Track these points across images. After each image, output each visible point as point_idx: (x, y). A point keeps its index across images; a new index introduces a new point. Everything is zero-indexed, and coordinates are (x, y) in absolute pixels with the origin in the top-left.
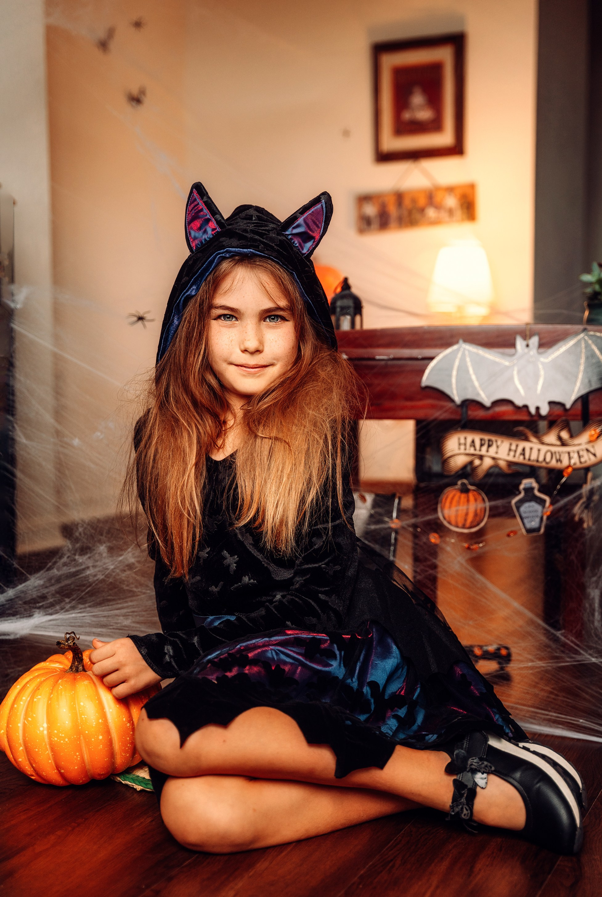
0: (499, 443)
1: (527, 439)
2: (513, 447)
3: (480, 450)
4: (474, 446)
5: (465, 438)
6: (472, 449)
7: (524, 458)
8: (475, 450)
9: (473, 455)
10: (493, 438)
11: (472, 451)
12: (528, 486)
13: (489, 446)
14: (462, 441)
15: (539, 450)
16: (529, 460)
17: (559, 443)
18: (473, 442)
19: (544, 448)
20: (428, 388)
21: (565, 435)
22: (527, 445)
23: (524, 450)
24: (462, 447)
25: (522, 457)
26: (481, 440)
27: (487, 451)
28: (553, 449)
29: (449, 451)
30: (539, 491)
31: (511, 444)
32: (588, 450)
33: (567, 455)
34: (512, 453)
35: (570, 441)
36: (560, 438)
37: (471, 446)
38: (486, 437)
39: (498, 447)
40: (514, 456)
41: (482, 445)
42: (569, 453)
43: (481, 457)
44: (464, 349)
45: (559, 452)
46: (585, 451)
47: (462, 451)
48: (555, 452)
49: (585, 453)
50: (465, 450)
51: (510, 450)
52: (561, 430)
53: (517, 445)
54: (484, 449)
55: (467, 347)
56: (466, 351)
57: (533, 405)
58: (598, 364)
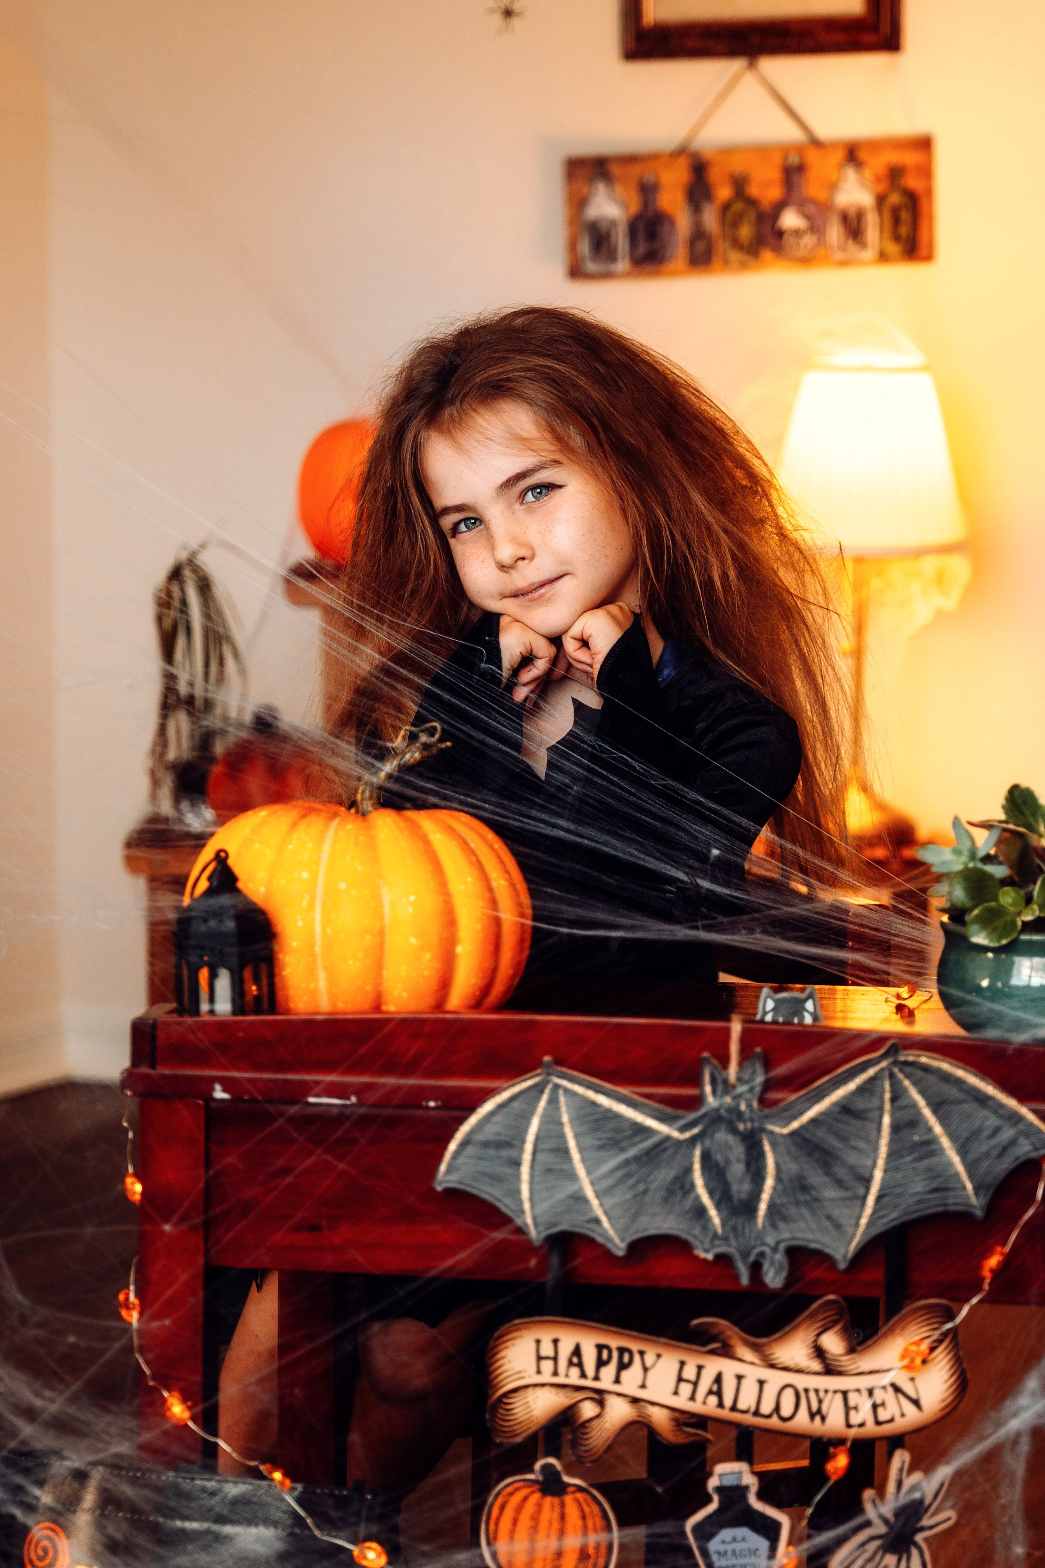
0: (650, 1359)
1: (726, 1352)
2: (690, 1372)
3: (597, 1378)
4: (580, 1365)
5: (556, 1342)
6: (575, 1372)
7: (721, 1405)
8: (583, 1375)
9: (578, 1388)
10: (635, 1346)
11: (574, 1377)
12: (727, 1482)
13: (623, 1366)
14: (547, 1349)
15: (761, 1383)
16: (734, 1408)
17: (816, 1366)
18: (577, 1352)
19: (776, 1379)
20: (450, 1192)
21: (833, 1343)
22: (729, 1368)
23: (718, 1379)
24: (547, 1366)
25: (713, 1400)
26: (600, 1347)
27: (617, 1381)
28: (801, 1381)
29: (510, 1372)
30: (762, 1496)
31: (682, 1364)
32: (897, 1389)
33: (839, 1397)
34: (686, 1389)
35: (847, 1362)
36: (819, 1353)
37: (571, 1363)
38: (614, 1343)
39: (646, 1369)
40: (692, 1398)
41: (601, 1363)
42: (845, 1394)
43: (599, 1397)
44: (557, 1086)
45: (817, 1391)
46: (890, 1390)
47: (546, 1377)
48: (806, 1391)
49: (889, 1396)
50: (555, 1373)
51: (680, 1379)
52: (825, 1330)
53: (700, 1368)
54: (608, 1373)
55: (564, 1083)
56: (561, 1092)
57: (745, 1255)
58: (930, 1146)
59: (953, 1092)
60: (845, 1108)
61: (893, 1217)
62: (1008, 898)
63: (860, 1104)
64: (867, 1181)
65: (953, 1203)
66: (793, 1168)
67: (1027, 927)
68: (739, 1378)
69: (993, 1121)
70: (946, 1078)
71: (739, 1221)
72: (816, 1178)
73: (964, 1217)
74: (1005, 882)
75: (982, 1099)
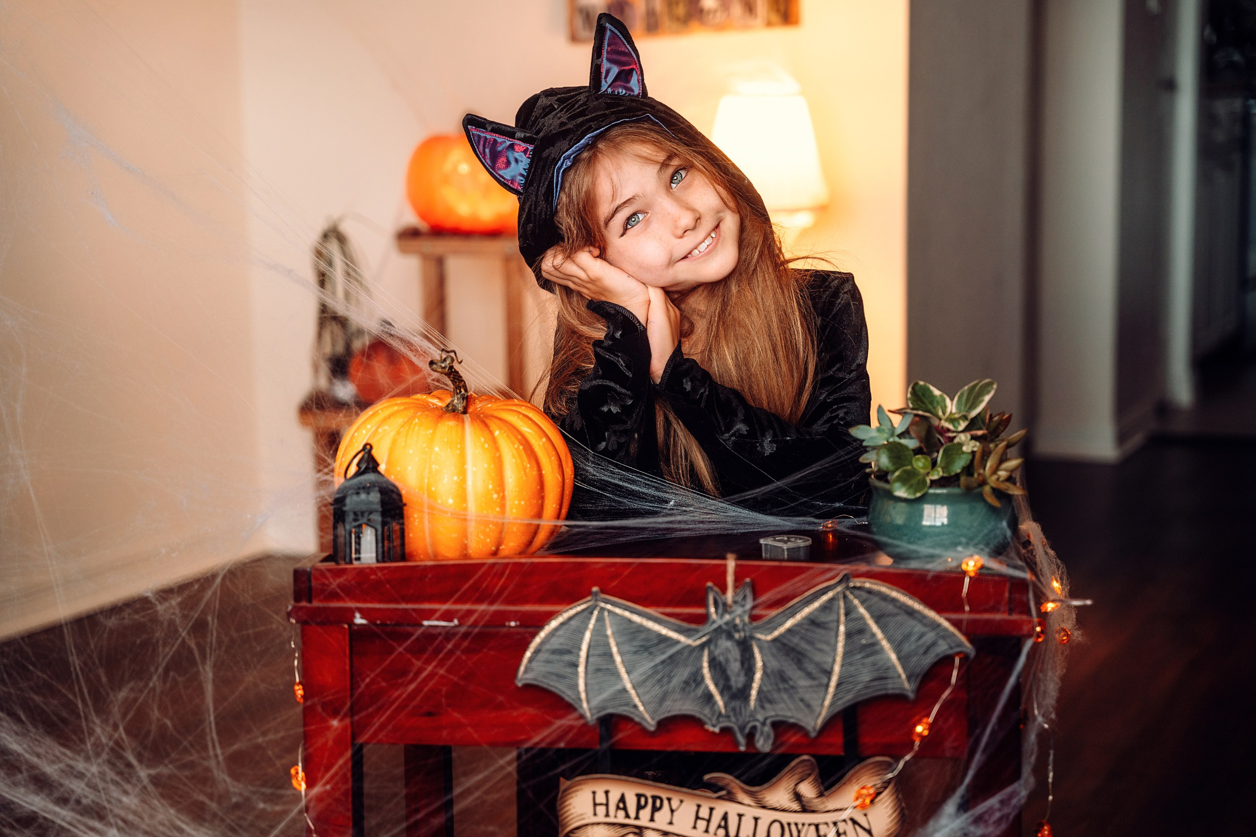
0: (675, 803)
1: (730, 798)
2: (704, 813)
3: (637, 818)
4: (625, 809)
5: (607, 792)
6: (621, 813)
8: (627, 816)
9: (623, 826)
10: (664, 795)
11: (621, 818)
13: (655, 809)
14: (601, 798)
15: (756, 819)
17: (795, 806)
18: (622, 799)
19: (767, 817)
20: (528, 687)
21: (807, 790)
22: (733, 809)
23: (725, 818)
24: (601, 810)
26: (639, 796)
27: (652, 820)
28: (785, 818)
29: (575, 815)
31: (699, 806)
32: (854, 822)
33: (813, 828)
35: (817, 803)
36: (798, 797)
37: (618, 808)
38: (649, 793)
39: (672, 811)
40: (707, 830)
41: (639, 807)
42: (817, 826)
43: (639, 832)
44: (603, 609)
45: (796, 824)
46: (850, 823)
47: (601, 818)
48: (789, 824)
49: (849, 827)
50: (607, 815)
51: (697, 818)
52: (802, 780)
53: (711, 809)
54: (645, 814)
55: (609, 607)
56: (606, 614)
57: (742, 728)
58: (873, 647)
59: (890, 608)
60: (812, 622)
61: (848, 698)
62: (920, 463)
63: (824, 618)
64: (829, 673)
65: (891, 687)
66: (774, 664)
67: (934, 483)
68: (740, 816)
69: (919, 628)
70: (885, 598)
71: (736, 704)
72: (792, 671)
73: (900, 698)
74: (918, 451)
75: (911, 613)
